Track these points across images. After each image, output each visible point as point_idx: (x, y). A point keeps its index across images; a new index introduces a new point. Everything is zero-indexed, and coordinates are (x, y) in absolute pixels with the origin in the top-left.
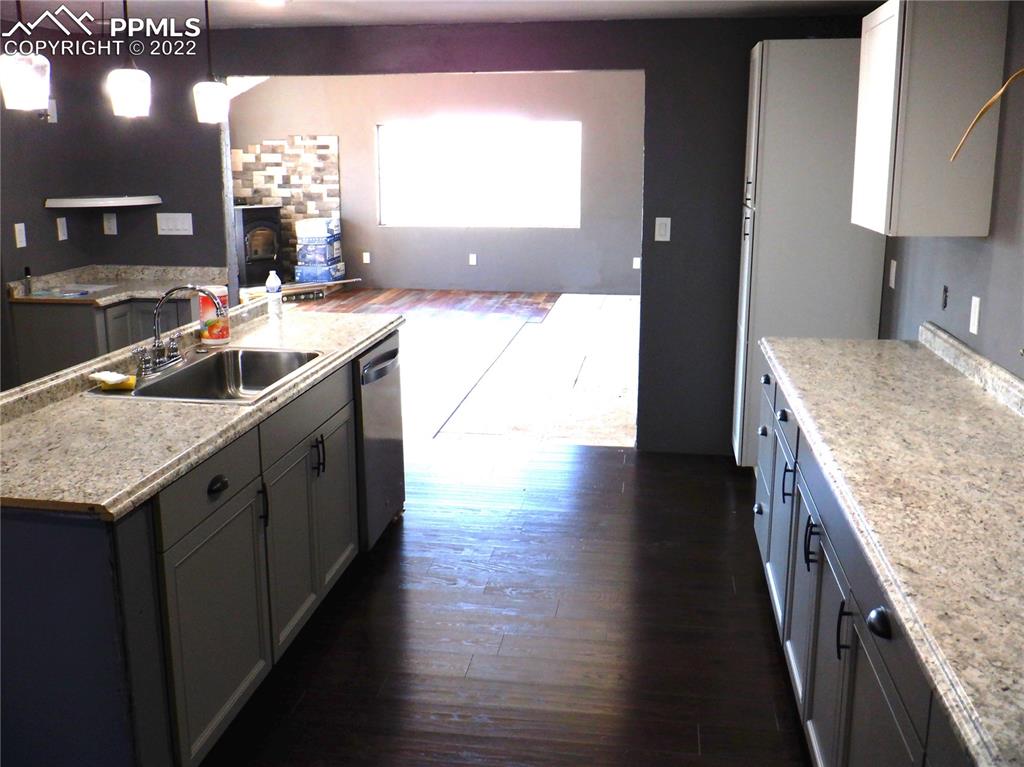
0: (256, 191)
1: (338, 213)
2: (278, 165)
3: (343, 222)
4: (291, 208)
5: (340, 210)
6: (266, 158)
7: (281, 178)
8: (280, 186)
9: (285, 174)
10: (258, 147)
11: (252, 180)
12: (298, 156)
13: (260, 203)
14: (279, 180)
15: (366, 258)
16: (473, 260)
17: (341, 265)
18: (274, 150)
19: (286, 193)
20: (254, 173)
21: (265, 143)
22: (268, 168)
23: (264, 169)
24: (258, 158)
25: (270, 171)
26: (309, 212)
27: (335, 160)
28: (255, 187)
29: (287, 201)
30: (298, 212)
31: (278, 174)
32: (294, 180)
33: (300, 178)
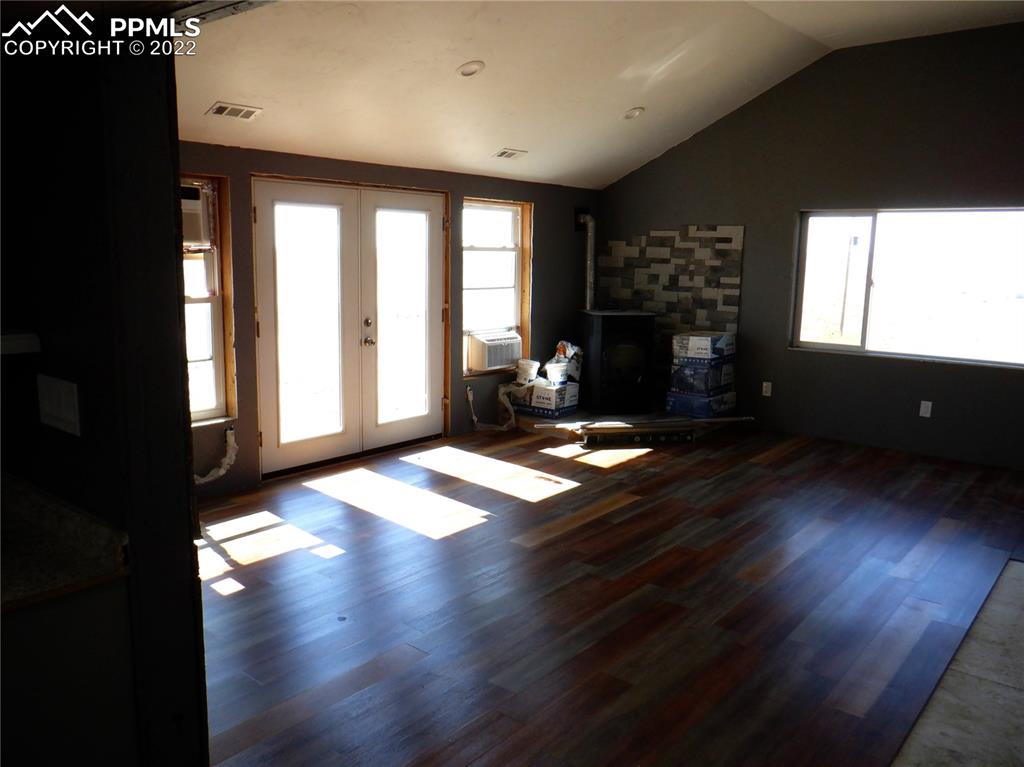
0: (637, 293)
1: (735, 326)
2: (666, 261)
3: (740, 339)
4: (676, 316)
5: (738, 323)
6: (653, 252)
7: (668, 277)
8: (665, 288)
9: (673, 273)
10: (644, 238)
11: (633, 280)
12: (691, 251)
13: (640, 308)
14: (664, 280)
15: (767, 388)
16: (926, 409)
17: (729, 396)
18: (662, 242)
19: (672, 296)
20: (636, 270)
21: (653, 234)
22: (653, 265)
23: (648, 266)
24: (642, 252)
25: (655, 268)
26: (697, 322)
27: (737, 257)
28: (636, 287)
29: (671, 307)
30: (685, 321)
31: (665, 272)
32: (684, 281)
33: (691, 279)
